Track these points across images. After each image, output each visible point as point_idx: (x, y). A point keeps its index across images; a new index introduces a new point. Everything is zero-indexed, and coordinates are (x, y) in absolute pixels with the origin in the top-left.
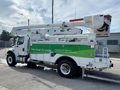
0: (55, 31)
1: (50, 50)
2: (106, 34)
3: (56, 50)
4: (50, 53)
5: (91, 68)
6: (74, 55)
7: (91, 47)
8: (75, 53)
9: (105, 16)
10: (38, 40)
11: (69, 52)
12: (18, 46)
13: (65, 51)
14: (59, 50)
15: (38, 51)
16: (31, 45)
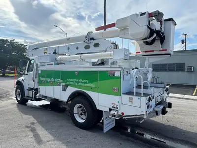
0: (77, 48)
1: (61, 81)
2: (163, 50)
3: (68, 80)
4: (61, 84)
5: (116, 113)
6: (91, 89)
7: (115, 76)
8: (92, 85)
9: (150, 15)
10: (48, 64)
11: (84, 83)
12: (27, 74)
13: (79, 82)
14: (71, 80)
15: (47, 82)
16: (40, 72)
